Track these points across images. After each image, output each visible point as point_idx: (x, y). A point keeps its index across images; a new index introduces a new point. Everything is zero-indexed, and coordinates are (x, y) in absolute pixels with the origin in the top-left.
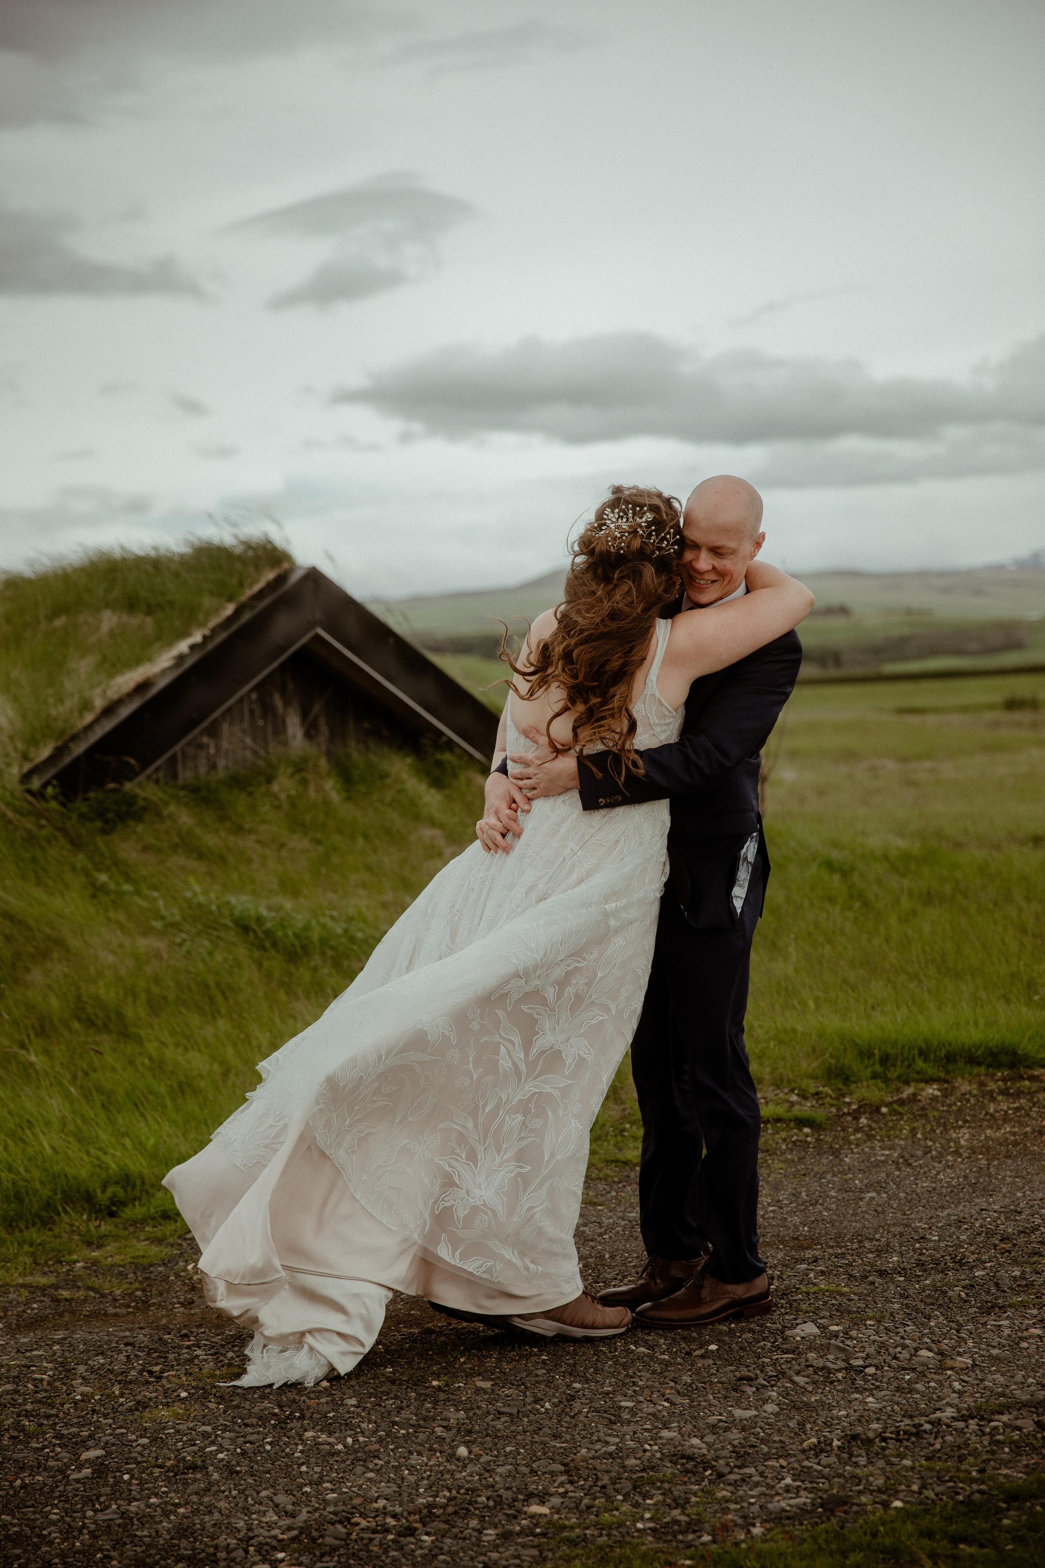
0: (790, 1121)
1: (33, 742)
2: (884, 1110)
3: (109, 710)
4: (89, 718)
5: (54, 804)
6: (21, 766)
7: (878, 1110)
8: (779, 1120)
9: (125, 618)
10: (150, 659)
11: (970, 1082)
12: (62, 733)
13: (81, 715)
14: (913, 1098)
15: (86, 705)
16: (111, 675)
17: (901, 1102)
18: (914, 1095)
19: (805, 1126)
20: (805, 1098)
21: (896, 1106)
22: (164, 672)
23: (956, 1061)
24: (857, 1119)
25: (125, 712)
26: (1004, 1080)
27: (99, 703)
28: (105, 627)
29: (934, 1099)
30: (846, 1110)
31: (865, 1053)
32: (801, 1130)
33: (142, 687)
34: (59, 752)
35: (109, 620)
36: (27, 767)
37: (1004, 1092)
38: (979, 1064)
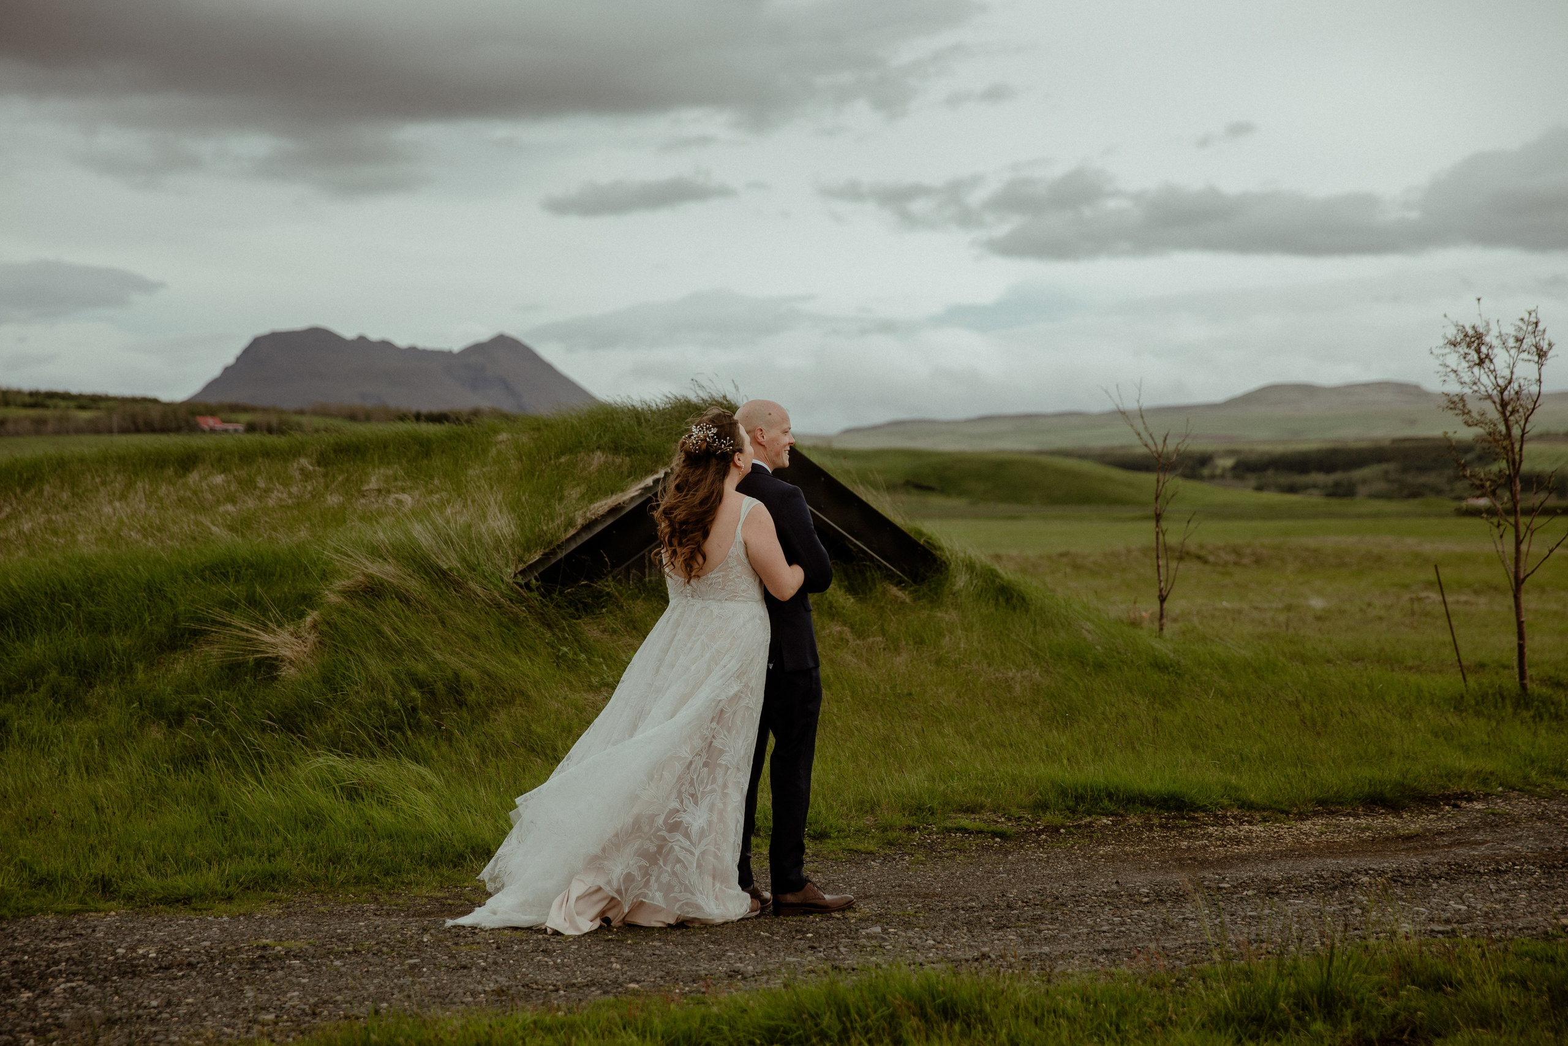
0: (988, 833)
1: (527, 549)
2: (1062, 831)
3: (587, 527)
4: (572, 532)
5: (535, 594)
6: (516, 567)
7: (1058, 830)
8: (981, 832)
9: (610, 457)
10: (623, 491)
11: (1139, 817)
12: (551, 542)
13: (566, 531)
14: (1089, 825)
15: (571, 523)
16: (591, 501)
17: (1079, 827)
18: (1091, 823)
19: (997, 837)
20: (1009, 820)
21: (1072, 829)
22: (632, 499)
23: (1134, 803)
24: (1039, 835)
25: (599, 528)
26: (1167, 818)
27: (580, 522)
28: (596, 463)
29: (1106, 826)
30: (1033, 829)
31: (1063, 793)
32: (993, 839)
33: (613, 511)
34: (546, 557)
35: (598, 458)
36: (521, 567)
37: (1161, 826)
38: (1153, 806)
